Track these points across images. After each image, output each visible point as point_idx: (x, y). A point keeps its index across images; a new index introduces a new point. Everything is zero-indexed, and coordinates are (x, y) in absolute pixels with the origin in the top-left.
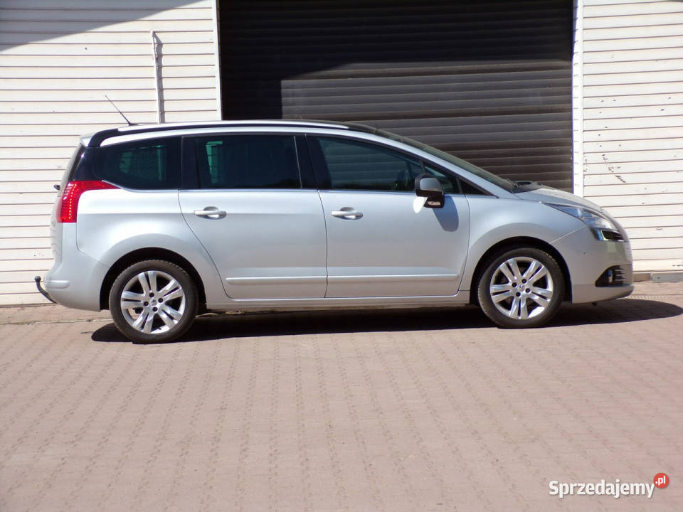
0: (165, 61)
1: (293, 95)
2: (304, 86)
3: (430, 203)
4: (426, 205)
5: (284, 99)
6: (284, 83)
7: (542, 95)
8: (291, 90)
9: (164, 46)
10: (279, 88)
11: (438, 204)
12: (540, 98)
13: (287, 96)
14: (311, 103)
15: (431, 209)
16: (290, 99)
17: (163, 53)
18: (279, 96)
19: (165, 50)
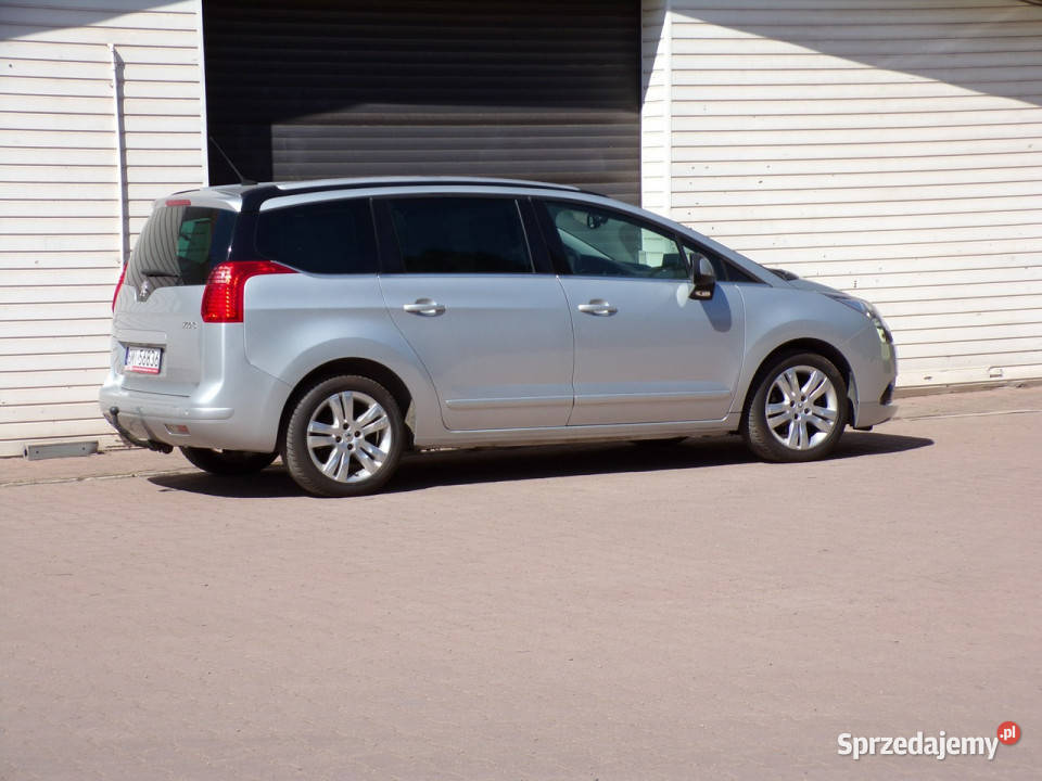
0: (128, 89)
1: (289, 147)
2: (301, 135)
3: (698, 293)
4: (693, 296)
5: (275, 153)
6: (276, 128)
7: (605, 158)
8: (285, 139)
9: (127, 66)
10: (269, 135)
11: (707, 294)
12: (602, 162)
13: (281, 148)
14: (312, 160)
15: (698, 302)
16: (284, 153)
17: (126, 77)
18: (268, 147)
19: (128, 73)
